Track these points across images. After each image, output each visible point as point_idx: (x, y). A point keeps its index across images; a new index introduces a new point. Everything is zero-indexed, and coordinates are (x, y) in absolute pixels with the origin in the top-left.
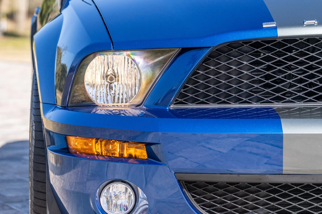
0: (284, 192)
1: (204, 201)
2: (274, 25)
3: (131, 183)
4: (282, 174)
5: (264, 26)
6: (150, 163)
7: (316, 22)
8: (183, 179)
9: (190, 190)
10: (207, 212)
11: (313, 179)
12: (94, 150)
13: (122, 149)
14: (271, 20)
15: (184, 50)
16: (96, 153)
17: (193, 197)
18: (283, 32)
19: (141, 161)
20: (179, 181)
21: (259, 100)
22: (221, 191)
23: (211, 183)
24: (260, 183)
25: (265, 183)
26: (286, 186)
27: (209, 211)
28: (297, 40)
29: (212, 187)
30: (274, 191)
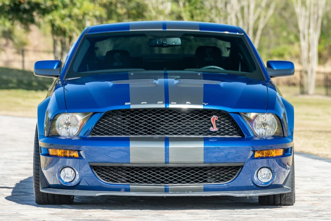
0: (132, 171)
1: (101, 175)
2: (130, 104)
3: (73, 168)
4: (130, 163)
5: (125, 104)
6: (80, 158)
9: (95, 170)
12: (58, 153)
13: (70, 153)
14: (129, 101)
15: (94, 113)
16: (59, 155)
17: (97, 173)
18: (133, 107)
19: (76, 158)
20: (91, 166)
21: (125, 134)
22: (107, 170)
23: (103, 167)
24: (122, 167)
25: (124, 167)
26: (133, 168)
27: (103, 179)
28: (139, 110)
29: (103, 169)
30: (128, 171)
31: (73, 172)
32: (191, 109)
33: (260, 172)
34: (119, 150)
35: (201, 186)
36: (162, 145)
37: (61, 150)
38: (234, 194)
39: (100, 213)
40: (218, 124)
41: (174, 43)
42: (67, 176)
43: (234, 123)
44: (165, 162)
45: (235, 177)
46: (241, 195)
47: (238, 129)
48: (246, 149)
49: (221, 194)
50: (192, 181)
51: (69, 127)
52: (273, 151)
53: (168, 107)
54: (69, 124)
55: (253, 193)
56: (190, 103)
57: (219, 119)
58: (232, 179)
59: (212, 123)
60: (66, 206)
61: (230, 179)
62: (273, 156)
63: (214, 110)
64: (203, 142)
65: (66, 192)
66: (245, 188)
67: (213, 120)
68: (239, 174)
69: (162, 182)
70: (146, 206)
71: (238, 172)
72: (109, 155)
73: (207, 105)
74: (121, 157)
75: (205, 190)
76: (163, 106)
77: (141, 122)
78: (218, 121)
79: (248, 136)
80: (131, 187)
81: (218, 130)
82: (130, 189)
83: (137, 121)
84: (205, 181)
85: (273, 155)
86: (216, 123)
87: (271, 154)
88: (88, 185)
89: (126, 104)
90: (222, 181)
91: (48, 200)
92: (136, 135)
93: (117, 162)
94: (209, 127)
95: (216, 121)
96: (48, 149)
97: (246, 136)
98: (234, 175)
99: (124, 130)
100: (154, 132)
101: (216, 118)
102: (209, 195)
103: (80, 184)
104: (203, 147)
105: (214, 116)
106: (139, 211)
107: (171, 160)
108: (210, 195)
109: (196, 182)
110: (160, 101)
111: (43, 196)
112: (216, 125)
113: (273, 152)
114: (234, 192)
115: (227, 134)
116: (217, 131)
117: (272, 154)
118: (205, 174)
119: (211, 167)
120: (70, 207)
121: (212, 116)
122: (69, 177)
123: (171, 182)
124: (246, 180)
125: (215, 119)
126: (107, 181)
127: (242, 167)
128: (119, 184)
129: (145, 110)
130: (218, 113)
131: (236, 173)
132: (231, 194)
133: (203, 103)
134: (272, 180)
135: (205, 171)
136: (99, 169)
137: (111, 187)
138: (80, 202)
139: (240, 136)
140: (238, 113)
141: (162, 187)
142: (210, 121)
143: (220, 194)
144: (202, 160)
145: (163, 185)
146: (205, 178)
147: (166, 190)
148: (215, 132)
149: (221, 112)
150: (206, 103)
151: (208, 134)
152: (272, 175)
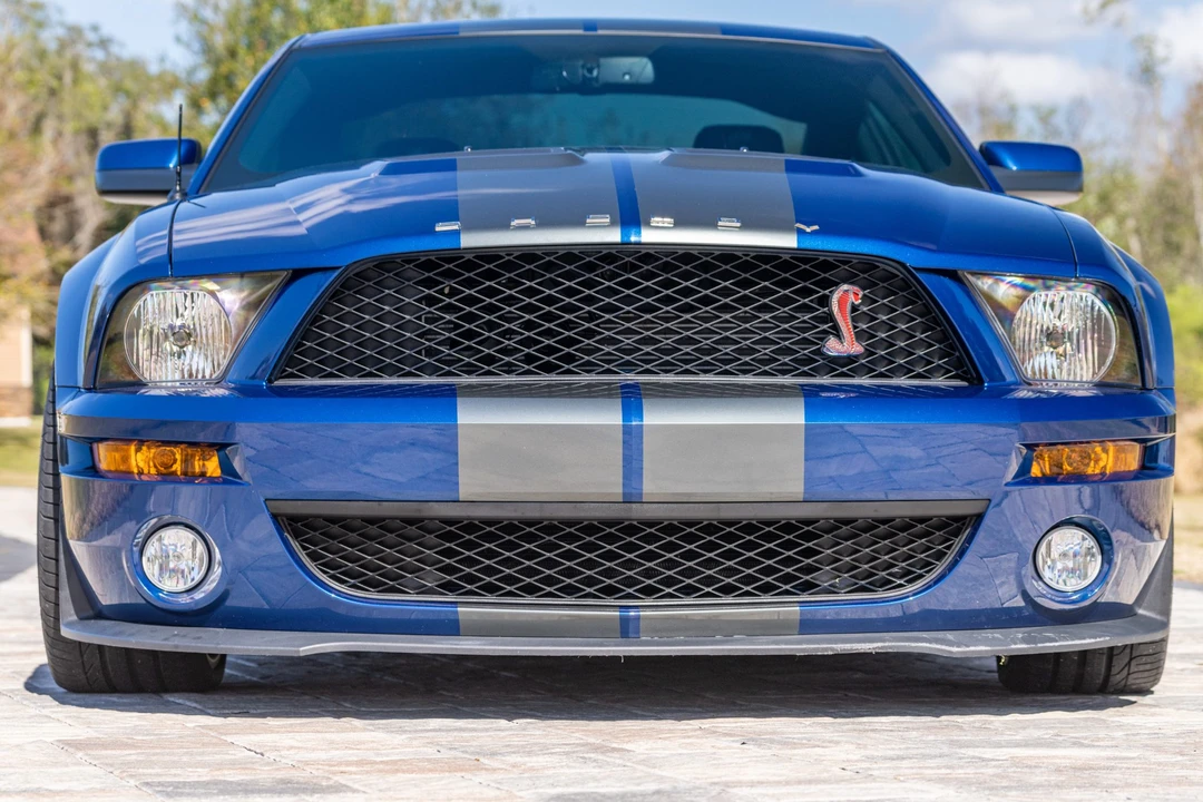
0: (468, 537)
1: (324, 557)
2: (456, 227)
3: (200, 529)
4: (459, 501)
5: (437, 229)
6: (225, 482)
7: (533, 222)
8: (282, 511)
9: (296, 535)
10: (330, 577)
11: (515, 511)
12: (133, 463)
13: (187, 461)
14: (456, 218)
15: (298, 274)
16: (136, 471)
17: (305, 548)
18: (470, 240)
19: (212, 480)
20: (275, 517)
21: (434, 371)
22: (353, 537)
23: (333, 520)
24: (422, 520)
25: (432, 519)
26: (470, 526)
27: (333, 577)
28: (502, 257)
29: (335, 529)
30: (449, 537)
31: (200, 547)
32: (740, 254)
34: (413, 444)
35: (789, 609)
36: (609, 417)
37: (149, 448)
38: (939, 646)
39: (311, 736)
40: (863, 326)
41: (627, 77)
42: (172, 565)
43: (932, 319)
44: (624, 494)
45: (940, 568)
46: (972, 648)
47: (952, 347)
48: (972, 446)
49: (880, 644)
50: (747, 584)
51: (190, 347)
52: (1105, 451)
53: (633, 239)
54: (189, 335)
55: (1024, 641)
56: (739, 225)
57: (865, 299)
58: (928, 579)
59: (834, 321)
60: (180, 701)
61: (921, 576)
62: (1102, 474)
63: (844, 259)
64: (801, 401)
65: (166, 639)
66: (984, 619)
67: (842, 302)
68: (962, 553)
69: (610, 591)
70: (528, 696)
71: (958, 542)
72: (365, 469)
73: (814, 232)
74: (420, 474)
75: (807, 626)
76: (614, 236)
77: (510, 332)
78: (865, 308)
79: (995, 381)
80: (467, 612)
81: (862, 350)
82: (457, 621)
83: (491, 309)
84: (808, 587)
85: (1103, 468)
86: (854, 319)
87: (1097, 461)
88: (266, 607)
89: (440, 228)
90: (885, 583)
91: (106, 674)
92: (489, 373)
93: (400, 498)
94: (824, 335)
95: (854, 308)
96: (95, 446)
97: (989, 379)
98: (940, 556)
99: (430, 352)
100: (569, 358)
101: (856, 294)
102: (826, 649)
103: (230, 602)
104: (804, 422)
105: (846, 287)
106: (503, 723)
107: (651, 486)
108: (832, 649)
109: (766, 589)
110: (599, 212)
111: (82, 656)
112: (855, 327)
113: (1104, 456)
114: (940, 635)
115: (906, 370)
116: (856, 357)
117: (1102, 464)
118: (809, 553)
119: (836, 520)
120: (194, 705)
121: (837, 284)
122: (183, 572)
123: (649, 591)
124: (983, 585)
125: (852, 299)
126: (354, 586)
127: (979, 518)
128: (408, 602)
129: (529, 255)
130: (864, 271)
131: (949, 547)
132: (928, 645)
133: (798, 225)
135: (809, 536)
136: (315, 530)
137: (375, 615)
138: (255, 679)
139: (963, 379)
140: (953, 275)
141: (607, 612)
142: (826, 309)
143: (875, 645)
144: (794, 486)
145: (610, 601)
146: (810, 570)
147: (627, 629)
148: (851, 359)
149: (878, 267)
150: (808, 225)
151: (815, 372)
152: (1099, 558)
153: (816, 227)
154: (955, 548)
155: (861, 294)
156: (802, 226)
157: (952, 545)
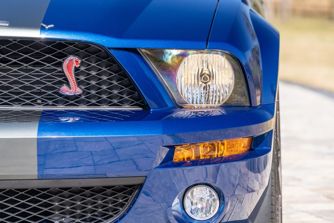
32: (11, 40)
33: (189, 194)
40: (82, 78)
43: (121, 74)
45: (122, 211)
47: (133, 89)
52: (223, 144)
57: (82, 64)
58: (116, 217)
59: (65, 75)
61: (111, 216)
62: (222, 158)
63: (71, 42)
67: (69, 67)
68: (133, 203)
71: (131, 198)
73: (50, 29)
78: (83, 68)
79: (160, 106)
81: (82, 91)
85: (222, 154)
86: (76, 75)
87: (218, 151)
94: (60, 83)
95: (76, 69)
97: (156, 106)
98: (122, 205)
101: (77, 61)
104: (36, 137)
105: (71, 57)
112: (78, 79)
113: (222, 147)
116: (79, 95)
117: (221, 152)
118: (46, 205)
119: (60, 188)
121: (66, 56)
124: (156, 214)
125: (75, 65)
127: (141, 186)
130: (81, 49)
131: (126, 201)
134: (219, 213)
135: (45, 196)
139: (140, 106)
140: (134, 51)
142: (60, 69)
146: (47, 214)
148: (76, 97)
149: (90, 46)
150: (47, 24)
151: (56, 103)
152: (218, 202)
153: (52, 26)
154: (130, 202)
155: (80, 61)
156: (44, 25)
157: (128, 199)
